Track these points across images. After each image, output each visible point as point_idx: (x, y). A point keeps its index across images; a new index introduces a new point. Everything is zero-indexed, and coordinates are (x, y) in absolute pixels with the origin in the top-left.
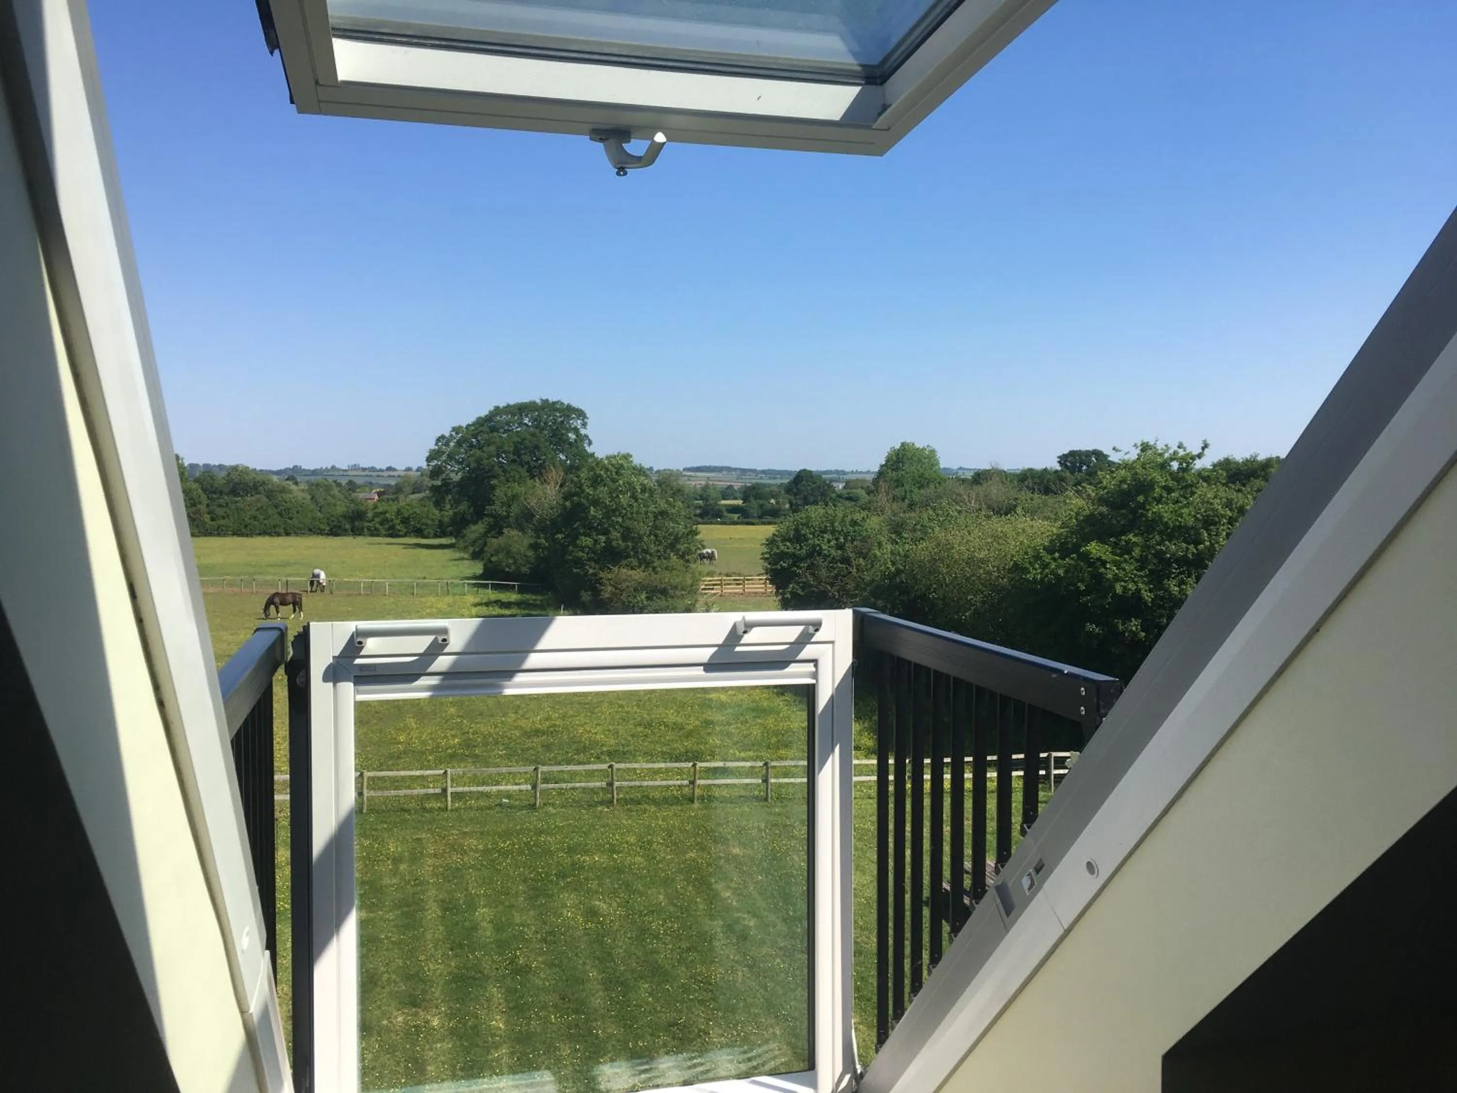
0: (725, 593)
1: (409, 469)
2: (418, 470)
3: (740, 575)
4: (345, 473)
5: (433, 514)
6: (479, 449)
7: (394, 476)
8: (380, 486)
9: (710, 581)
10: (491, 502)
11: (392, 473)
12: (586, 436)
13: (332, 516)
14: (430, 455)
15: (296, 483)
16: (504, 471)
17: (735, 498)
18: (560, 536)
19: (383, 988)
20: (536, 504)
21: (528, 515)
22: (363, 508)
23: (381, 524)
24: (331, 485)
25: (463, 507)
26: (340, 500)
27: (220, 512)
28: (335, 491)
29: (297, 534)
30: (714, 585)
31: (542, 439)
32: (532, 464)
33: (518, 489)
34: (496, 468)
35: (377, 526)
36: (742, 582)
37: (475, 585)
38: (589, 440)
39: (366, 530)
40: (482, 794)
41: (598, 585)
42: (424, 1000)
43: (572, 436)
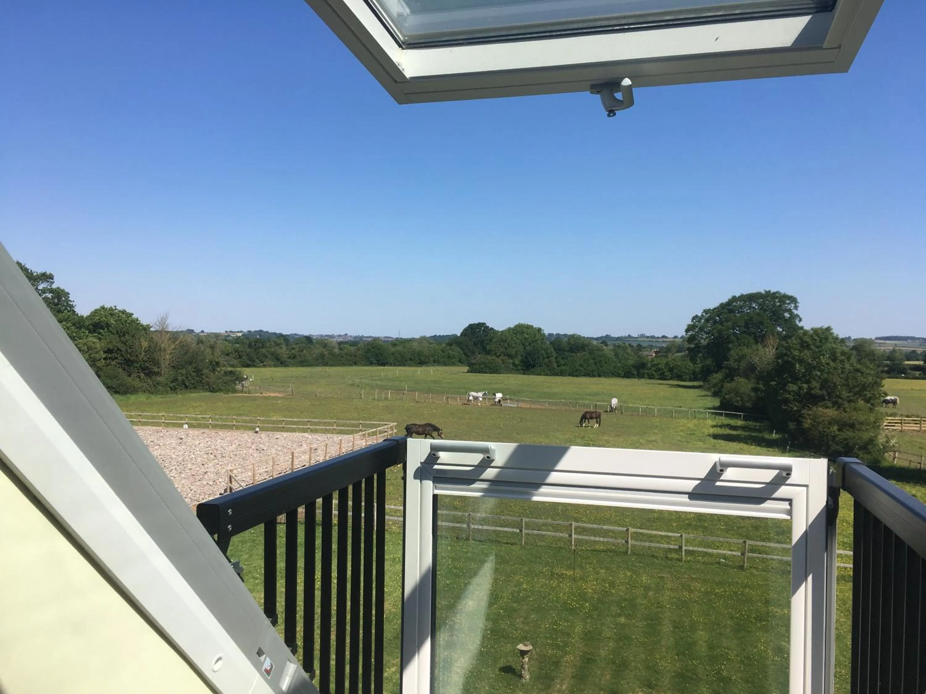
0: (905, 429)
1: (676, 337)
2: (681, 338)
3: (918, 417)
4: (636, 339)
5: (689, 366)
6: (721, 324)
7: (666, 341)
8: (657, 347)
9: (891, 420)
10: (727, 359)
11: (665, 340)
12: (797, 316)
13: (626, 365)
14: (688, 328)
15: (607, 345)
16: (738, 339)
17: (918, 360)
18: (773, 383)
19: (631, 671)
20: (758, 361)
21: (752, 368)
22: (645, 361)
23: (656, 371)
24: (627, 347)
25: (709, 362)
26: (631, 356)
27: (562, 362)
28: (629, 350)
29: (605, 376)
30: (896, 423)
31: (765, 317)
32: (758, 334)
33: (746, 351)
34: (732, 337)
35: (653, 372)
36: (918, 422)
37: (713, 413)
38: (800, 318)
39: (646, 375)
40: (707, 554)
41: (800, 419)
42: (656, 685)
43: (787, 315)
